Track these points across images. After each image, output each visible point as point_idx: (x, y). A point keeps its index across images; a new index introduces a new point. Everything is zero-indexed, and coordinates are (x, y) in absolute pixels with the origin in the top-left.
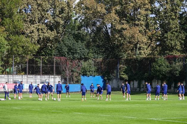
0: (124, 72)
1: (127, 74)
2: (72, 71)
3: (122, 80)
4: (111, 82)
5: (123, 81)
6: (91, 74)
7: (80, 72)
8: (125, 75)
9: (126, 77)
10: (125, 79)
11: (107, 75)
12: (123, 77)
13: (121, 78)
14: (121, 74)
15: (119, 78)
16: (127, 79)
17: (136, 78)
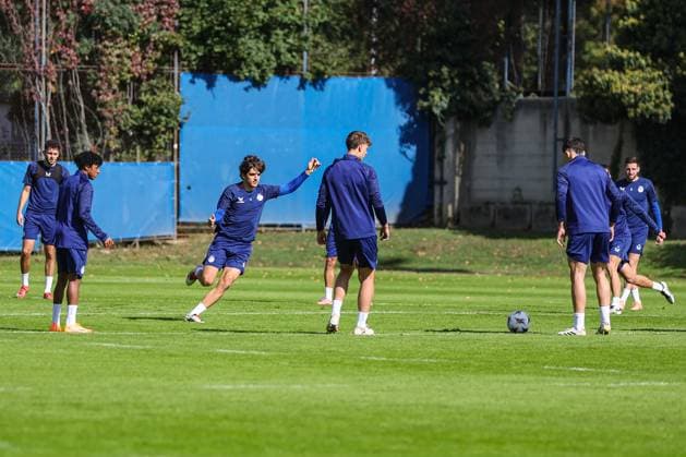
1: (662, 55)
2: (90, 25)
3: (607, 120)
4: (486, 143)
5: (611, 133)
6: (287, 58)
7: (168, 35)
8: (637, 73)
9: (652, 86)
10: (635, 106)
11: (452, 66)
12: (622, 95)
13: (598, 96)
14: (593, 57)
15: (573, 96)
16: (657, 106)
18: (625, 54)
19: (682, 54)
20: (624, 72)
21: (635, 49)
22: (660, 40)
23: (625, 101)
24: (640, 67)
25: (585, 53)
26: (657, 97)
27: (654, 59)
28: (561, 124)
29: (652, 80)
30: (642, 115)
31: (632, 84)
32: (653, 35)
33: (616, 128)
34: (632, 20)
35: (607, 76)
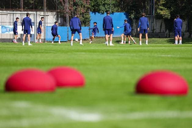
0: (164, 5)
1: (169, 8)
2: (75, 4)
3: (160, 19)
5: (160, 21)
6: (107, 9)
7: (88, 6)
9: (167, 13)
10: (164, 16)
11: (134, 10)
12: (162, 14)
13: (158, 15)
15: (154, 15)
16: (168, 16)
17: (184, 15)
19: (172, 8)
20: (162, 11)
21: (164, 7)
22: (168, 5)
24: (165, 10)
27: (167, 9)
28: (152, 20)
30: (165, 18)
31: (164, 13)
34: (164, 2)
35: (160, 11)
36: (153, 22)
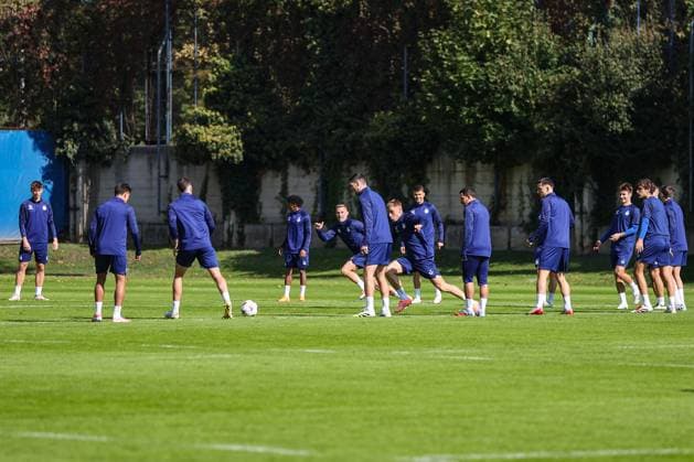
0: (211, 101)
1: (234, 116)
3: (197, 163)
4: (107, 179)
5: (200, 171)
8: (217, 127)
9: (229, 137)
10: (217, 151)
11: (80, 122)
12: (207, 143)
13: (189, 145)
14: (188, 115)
15: (172, 144)
16: (233, 151)
17: (303, 148)
18: (208, 113)
19: (250, 114)
20: (208, 127)
21: (216, 110)
22: (234, 103)
23: (209, 147)
24: (220, 123)
25: (183, 112)
26: (233, 145)
27: (230, 117)
28: (163, 165)
29: (229, 133)
30: (222, 157)
31: (214, 135)
32: (229, 99)
33: (204, 167)
34: (213, 89)
35: (195, 130)
36: (166, 177)
